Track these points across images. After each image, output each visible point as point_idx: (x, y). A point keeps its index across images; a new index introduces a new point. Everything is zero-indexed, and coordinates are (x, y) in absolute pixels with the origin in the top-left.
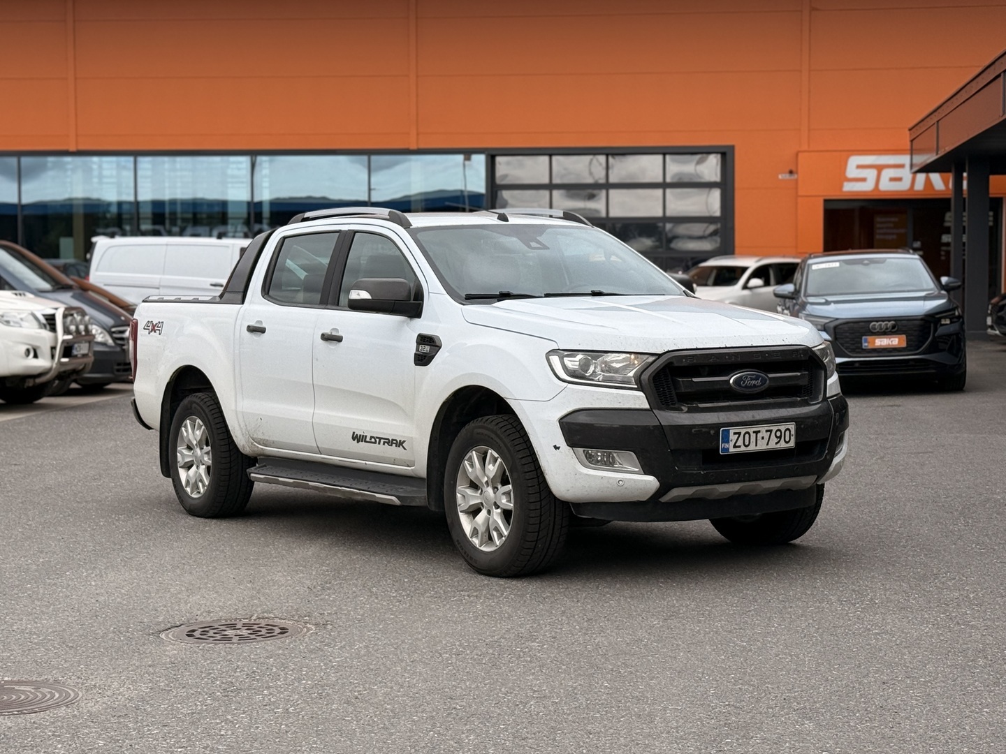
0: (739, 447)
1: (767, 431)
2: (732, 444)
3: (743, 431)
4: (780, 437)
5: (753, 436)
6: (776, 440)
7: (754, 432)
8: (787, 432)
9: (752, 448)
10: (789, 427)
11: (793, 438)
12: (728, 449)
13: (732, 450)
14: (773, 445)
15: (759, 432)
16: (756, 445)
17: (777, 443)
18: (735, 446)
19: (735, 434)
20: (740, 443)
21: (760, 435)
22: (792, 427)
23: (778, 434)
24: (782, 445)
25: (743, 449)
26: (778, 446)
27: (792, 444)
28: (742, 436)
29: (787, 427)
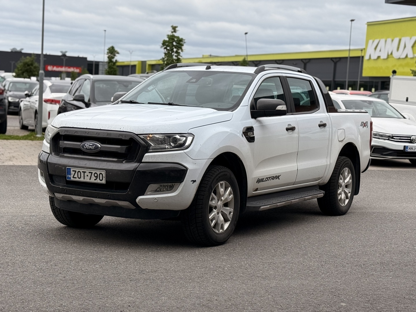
0: (76, 178)
1: (89, 172)
2: (72, 176)
3: (77, 171)
4: (97, 177)
5: (82, 174)
6: (95, 178)
7: (83, 172)
8: (101, 175)
9: (82, 180)
10: (102, 173)
11: (104, 179)
12: (70, 178)
13: (72, 179)
14: (93, 180)
15: (85, 172)
16: (84, 179)
17: (95, 180)
18: (73, 177)
19: (73, 171)
20: (76, 176)
21: (86, 174)
22: (104, 173)
23: (96, 175)
24: (98, 181)
25: (77, 179)
26: (96, 181)
27: (104, 182)
28: (77, 173)
29: (101, 172)
